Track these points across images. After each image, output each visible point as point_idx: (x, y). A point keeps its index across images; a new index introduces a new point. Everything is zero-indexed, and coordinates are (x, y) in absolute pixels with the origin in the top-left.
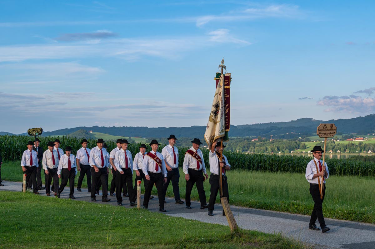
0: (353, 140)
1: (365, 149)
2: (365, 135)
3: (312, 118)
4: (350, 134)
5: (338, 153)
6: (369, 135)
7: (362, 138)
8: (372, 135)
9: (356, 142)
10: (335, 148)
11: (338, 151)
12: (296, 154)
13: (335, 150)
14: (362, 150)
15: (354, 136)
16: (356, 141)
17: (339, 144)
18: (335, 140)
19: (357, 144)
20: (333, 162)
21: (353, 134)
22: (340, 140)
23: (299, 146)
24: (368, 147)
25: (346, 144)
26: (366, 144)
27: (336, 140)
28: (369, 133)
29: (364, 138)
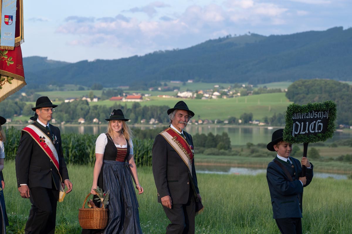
0: (121, 99)
1: (143, 116)
2: (144, 90)
3: (46, 58)
4: (118, 88)
5: (95, 123)
6: (152, 91)
7: (139, 95)
8: (157, 90)
9: (128, 104)
10: (89, 114)
11: (95, 120)
12: (14, 125)
13: (89, 118)
14: (139, 118)
15: (125, 91)
16: (129, 100)
17: (96, 107)
18: (89, 100)
19: (130, 106)
20: (84, 140)
21: (123, 88)
22: (99, 99)
23: (21, 109)
24: (149, 113)
25: (110, 106)
26: (145, 107)
27: (92, 99)
28: (151, 86)
29: (143, 95)
